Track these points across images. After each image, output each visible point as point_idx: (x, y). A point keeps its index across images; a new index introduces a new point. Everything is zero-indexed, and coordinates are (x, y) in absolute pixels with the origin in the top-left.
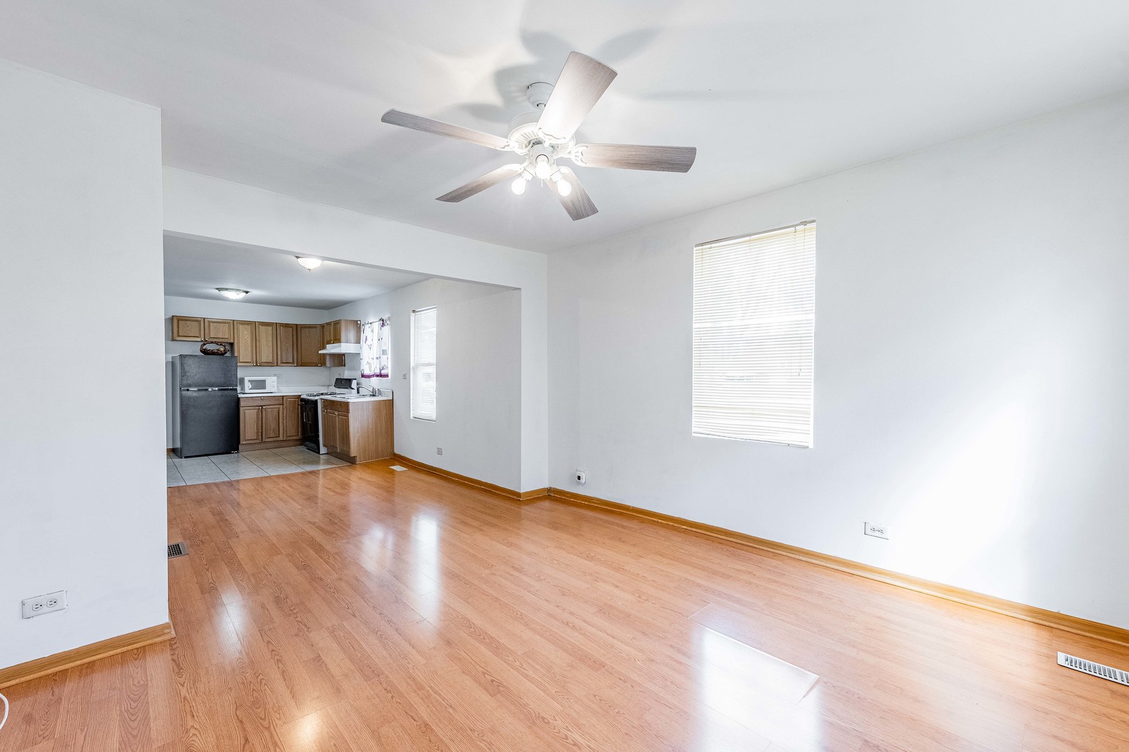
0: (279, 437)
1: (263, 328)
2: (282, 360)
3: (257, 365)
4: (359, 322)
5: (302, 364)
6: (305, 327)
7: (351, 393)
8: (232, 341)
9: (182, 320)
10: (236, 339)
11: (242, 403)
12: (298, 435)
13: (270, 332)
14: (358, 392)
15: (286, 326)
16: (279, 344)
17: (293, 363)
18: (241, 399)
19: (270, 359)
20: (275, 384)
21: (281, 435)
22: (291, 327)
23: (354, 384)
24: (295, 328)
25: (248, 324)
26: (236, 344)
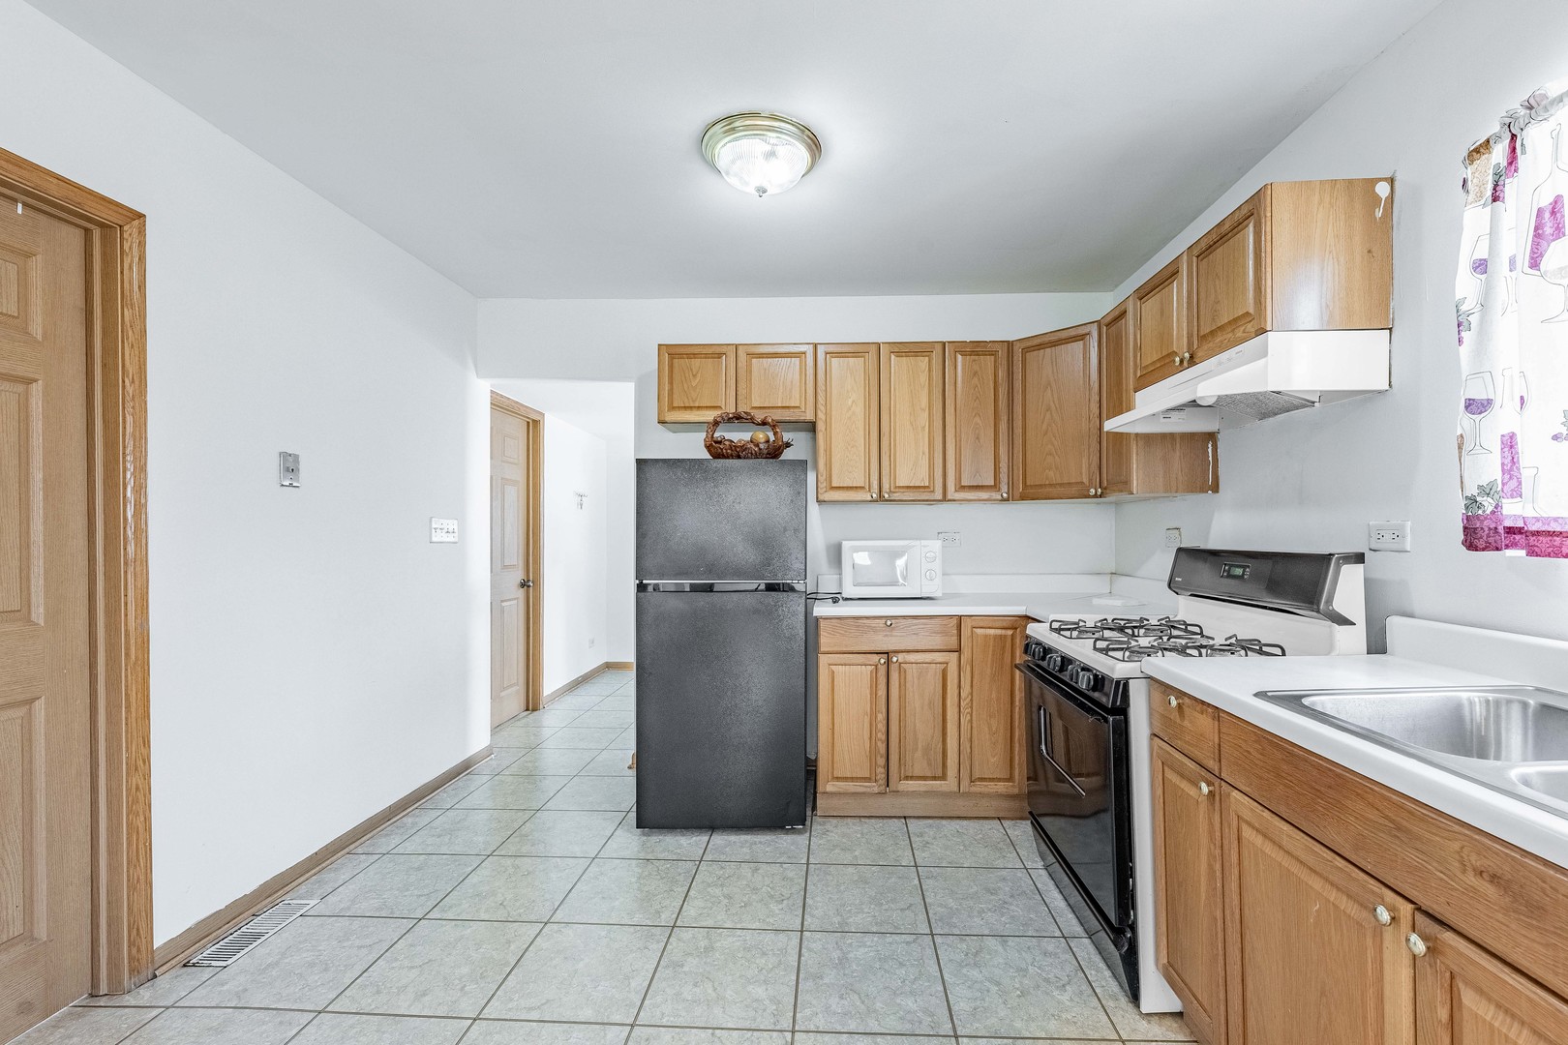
0: (943, 777)
1: (897, 365)
2: (959, 478)
3: (881, 499)
4: (1382, 189)
5: (1028, 491)
6: (1040, 347)
7: (1328, 649)
8: (810, 416)
9: (681, 356)
10: (821, 407)
11: (826, 641)
12: (1010, 779)
13: (924, 378)
14: (1377, 645)
15: (975, 349)
16: (950, 419)
17: (995, 487)
18: (822, 624)
19: (922, 479)
20: (937, 566)
21: (952, 772)
22: (993, 353)
23: (1347, 590)
24: (1002, 353)
25: (855, 354)
26: (820, 426)
